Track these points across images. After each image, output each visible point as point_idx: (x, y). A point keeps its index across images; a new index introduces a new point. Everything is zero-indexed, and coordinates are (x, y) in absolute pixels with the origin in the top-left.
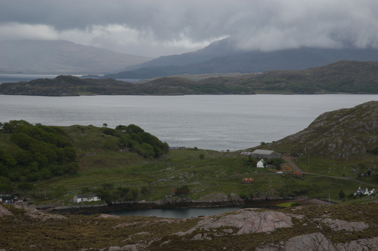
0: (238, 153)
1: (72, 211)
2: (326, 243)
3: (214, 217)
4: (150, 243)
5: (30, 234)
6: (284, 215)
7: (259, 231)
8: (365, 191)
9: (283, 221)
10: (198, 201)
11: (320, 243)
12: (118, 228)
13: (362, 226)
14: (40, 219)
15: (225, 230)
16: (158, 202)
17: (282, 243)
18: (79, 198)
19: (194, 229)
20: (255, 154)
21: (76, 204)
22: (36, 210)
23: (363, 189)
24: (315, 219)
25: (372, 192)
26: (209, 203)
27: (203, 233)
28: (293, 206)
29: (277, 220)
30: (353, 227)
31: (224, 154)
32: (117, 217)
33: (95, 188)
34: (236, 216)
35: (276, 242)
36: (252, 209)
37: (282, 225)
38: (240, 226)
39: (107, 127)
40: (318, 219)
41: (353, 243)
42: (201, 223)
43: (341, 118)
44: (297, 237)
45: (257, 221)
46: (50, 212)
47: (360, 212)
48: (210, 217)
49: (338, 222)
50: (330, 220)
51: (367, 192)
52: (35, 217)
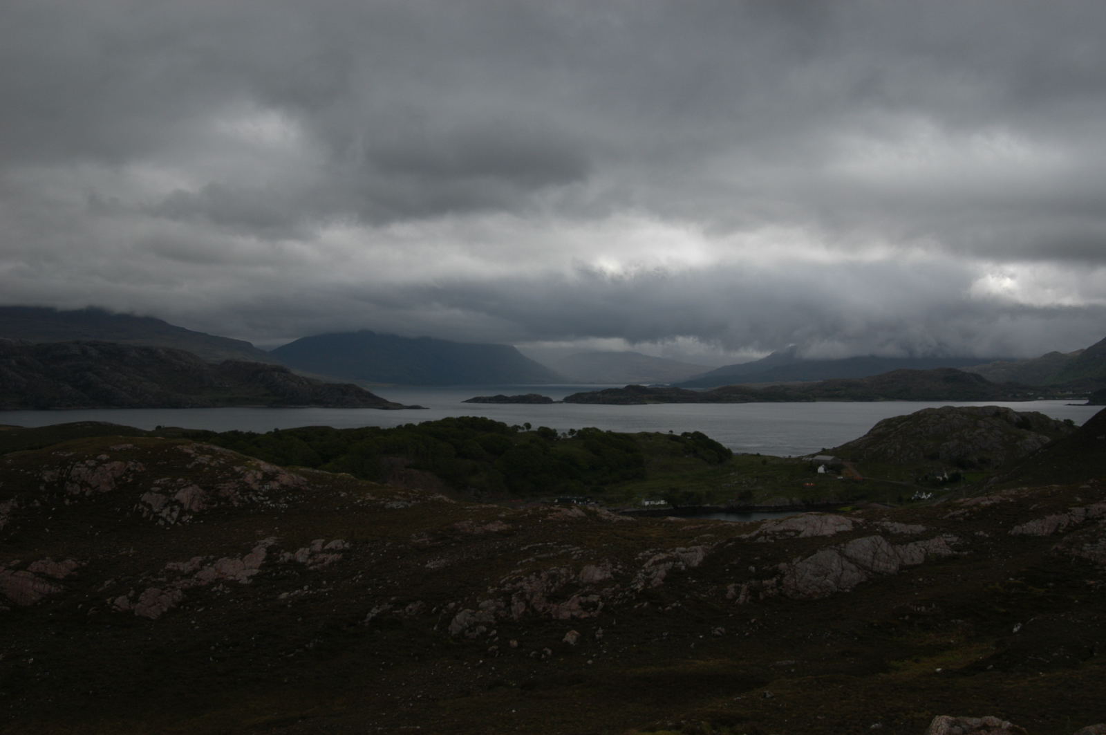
0: (800, 459)
1: (641, 513)
2: (885, 545)
3: (776, 521)
4: (714, 545)
5: (602, 534)
6: (844, 518)
7: (821, 534)
8: (922, 495)
9: (843, 524)
10: (759, 505)
11: (879, 545)
12: (684, 530)
13: (919, 528)
14: (611, 521)
15: (787, 533)
16: (722, 506)
17: (842, 545)
18: (646, 501)
19: (757, 532)
20: (816, 460)
21: (644, 506)
22: (607, 512)
23: (921, 493)
24: (874, 523)
25: (929, 496)
26: (771, 507)
27: (766, 535)
28: (853, 510)
29: (837, 523)
30: (911, 530)
31: (786, 459)
32: (683, 520)
33: (662, 492)
34: (799, 519)
35: (836, 545)
36: (813, 513)
37: (842, 528)
38: (802, 529)
39: (674, 433)
40: (878, 523)
41: (911, 545)
42: (764, 526)
43: (899, 424)
44: (858, 540)
45: (818, 524)
46: (620, 514)
47: (918, 515)
48: (773, 521)
49: (896, 525)
50: (889, 523)
51: (924, 496)
52: (606, 518)
